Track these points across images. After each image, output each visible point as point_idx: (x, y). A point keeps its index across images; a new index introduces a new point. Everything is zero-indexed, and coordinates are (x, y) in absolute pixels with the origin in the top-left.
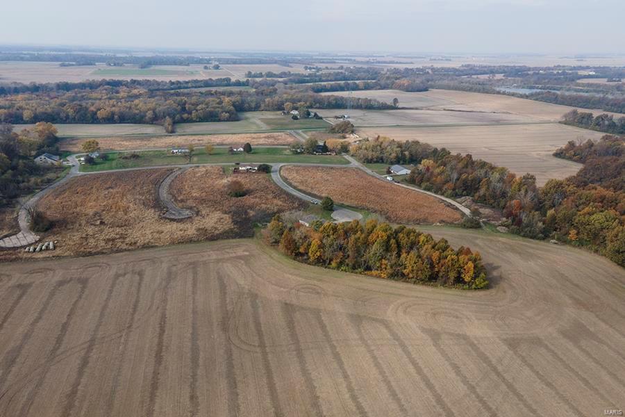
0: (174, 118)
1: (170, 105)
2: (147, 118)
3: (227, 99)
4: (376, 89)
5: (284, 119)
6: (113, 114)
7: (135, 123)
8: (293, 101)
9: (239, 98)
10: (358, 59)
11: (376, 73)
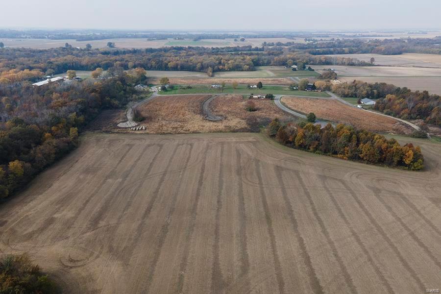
0: (213, 69)
1: (212, 60)
2: (197, 68)
3: (248, 57)
4: (358, 54)
5: (286, 70)
6: (177, 65)
7: (190, 71)
8: (294, 59)
9: (256, 57)
10: (346, 34)
11: (360, 43)
